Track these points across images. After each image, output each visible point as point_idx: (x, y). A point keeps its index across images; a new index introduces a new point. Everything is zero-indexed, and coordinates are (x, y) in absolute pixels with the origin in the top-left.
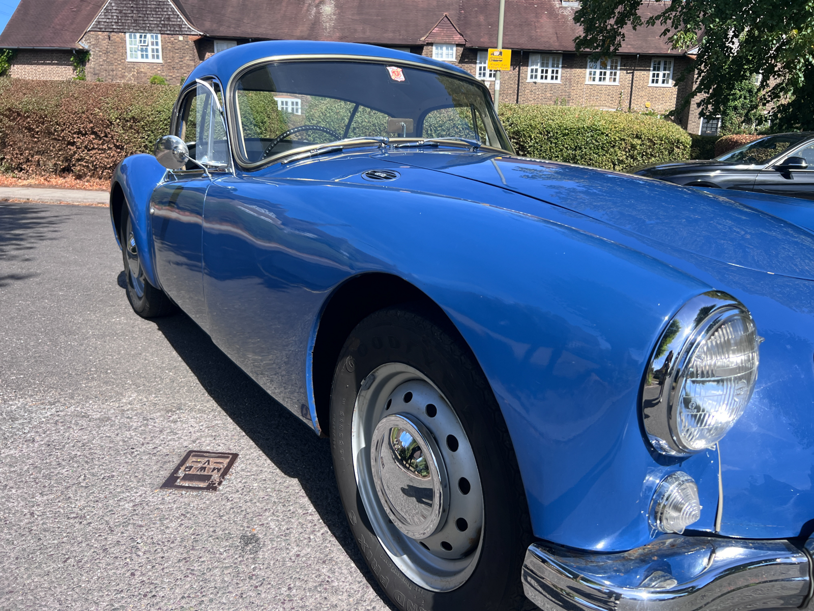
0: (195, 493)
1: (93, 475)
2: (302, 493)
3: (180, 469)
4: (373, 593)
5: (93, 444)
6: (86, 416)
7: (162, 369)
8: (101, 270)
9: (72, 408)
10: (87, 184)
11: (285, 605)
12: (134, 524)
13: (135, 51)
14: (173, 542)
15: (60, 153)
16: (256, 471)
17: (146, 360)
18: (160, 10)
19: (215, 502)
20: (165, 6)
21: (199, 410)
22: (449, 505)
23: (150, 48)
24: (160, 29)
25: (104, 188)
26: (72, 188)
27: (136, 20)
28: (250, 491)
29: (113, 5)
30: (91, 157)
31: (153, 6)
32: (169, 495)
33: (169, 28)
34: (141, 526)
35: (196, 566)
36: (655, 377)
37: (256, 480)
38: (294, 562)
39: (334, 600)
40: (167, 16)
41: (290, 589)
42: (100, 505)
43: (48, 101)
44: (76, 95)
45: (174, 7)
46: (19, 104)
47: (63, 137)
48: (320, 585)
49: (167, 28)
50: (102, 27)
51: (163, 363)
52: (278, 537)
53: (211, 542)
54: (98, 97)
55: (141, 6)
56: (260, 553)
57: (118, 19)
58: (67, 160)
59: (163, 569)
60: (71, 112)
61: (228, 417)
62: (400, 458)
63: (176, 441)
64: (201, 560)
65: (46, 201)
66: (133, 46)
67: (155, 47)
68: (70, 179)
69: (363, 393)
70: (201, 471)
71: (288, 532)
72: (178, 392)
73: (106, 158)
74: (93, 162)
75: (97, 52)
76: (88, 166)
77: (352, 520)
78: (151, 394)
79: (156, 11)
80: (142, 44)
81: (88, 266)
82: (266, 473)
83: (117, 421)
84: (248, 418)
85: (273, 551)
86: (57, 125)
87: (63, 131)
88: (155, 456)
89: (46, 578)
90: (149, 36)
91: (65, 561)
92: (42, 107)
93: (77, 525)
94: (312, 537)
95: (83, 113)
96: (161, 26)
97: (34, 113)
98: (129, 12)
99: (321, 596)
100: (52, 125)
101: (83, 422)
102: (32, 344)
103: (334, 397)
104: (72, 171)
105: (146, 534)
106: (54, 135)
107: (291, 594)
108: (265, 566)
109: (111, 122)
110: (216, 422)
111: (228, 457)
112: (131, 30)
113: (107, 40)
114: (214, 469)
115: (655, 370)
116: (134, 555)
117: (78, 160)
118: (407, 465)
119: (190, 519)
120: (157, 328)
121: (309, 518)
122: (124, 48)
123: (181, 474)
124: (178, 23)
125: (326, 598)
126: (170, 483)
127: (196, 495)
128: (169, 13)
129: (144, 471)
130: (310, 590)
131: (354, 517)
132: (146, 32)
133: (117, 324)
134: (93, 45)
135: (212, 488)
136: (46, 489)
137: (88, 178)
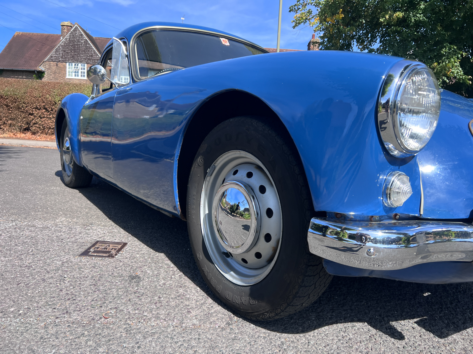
0: (100, 259)
1: (37, 250)
2: (167, 259)
3: (91, 248)
4: (211, 301)
5: (37, 237)
6: (33, 226)
7: (82, 208)
8: (45, 170)
9: (26, 223)
10: (38, 137)
11: (157, 305)
12: (62, 270)
13: (71, 73)
14: (87, 278)
15: (24, 119)
16: (138, 250)
17: (71, 204)
18: (87, 51)
19: (113, 262)
20: (90, 49)
21: (103, 225)
22: (260, 227)
23: (80, 71)
24: (86, 61)
25: (48, 140)
26: (29, 139)
27: (73, 56)
28: (134, 258)
29: (60, 47)
30: (42, 122)
31: (83, 49)
32: (84, 259)
33: (92, 61)
34: (66, 271)
35: (101, 288)
36: (383, 107)
37: (138, 254)
38: (162, 286)
39: (187, 303)
40: (91, 55)
41: (159, 297)
42: (41, 262)
43: (19, 90)
44: (36, 88)
45: (95, 49)
46: (2, 91)
47: (27, 111)
48: (179, 296)
49: (91, 61)
50: (53, 59)
51: (82, 206)
52: (152, 276)
53: (110, 278)
54: (49, 89)
55: (76, 49)
56: (141, 283)
57: (63, 55)
58: (28, 123)
59: (80, 289)
60: (33, 97)
61: (121, 229)
62: (230, 212)
63: (89, 237)
64: (104, 285)
65: (13, 145)
66: (70, 70)
67: (83, 71)
68: (29, 134)
69: (208, 178)
70: (104, 249)
71: (158, 274)
72: (91, 218)
73: (51, 123)
74: (43, 125)
75: (49, 72)
76: (40, 127)
77: (199, 258)
78: (74, 219)
79: (85, 52)
80: (76, 69)
81: (38, 168)
82: (144, 251)
83: (53, 229)
84: (133, 229)
85: (149, 282)
86: (24, 103)
87: (27, 107)
88: (76, 243)
89: (5, 291)
90: (80, 65)
91: (18, 284)
92: (16, 94)
93: (26, 270)
94: (173, 277)
95: (40, 97)
96: (87, 59)
97: (11, 97)
98: (69, 51)
99: (179, 301)
100: (21, 104)
101: (33, 229)
102: (2, 196)
103: (189, 185)
104: (30, 130)
105: (70, 274)
106: (21, 109)
107: (161, 300)
108: (144, 288)
109: (55, 103)
110: (114, 230)
111: (121, 244)
112: (70, 61)
113: (56, 66)
114: (112, 249)
115: (382, 103)
116: (62, 283)
117: (35, 124)
118: (235, 214)
119: (98, 269)
120: (79, 192)
121: (172, 269)
122: (65, 71)
123: (92, 250)
124: (97, 58)
125: (182, 302)
126: (86, 253)
127: (101, 260)
128: (92, 53)
129: (69, 249)
130: (172, 298)
131: (200, 256)
132: (78, 62)
133: (54, 190)
134: (47, 68)
135: (112, 256)
136: (8, 255)
137: (39, 134)
